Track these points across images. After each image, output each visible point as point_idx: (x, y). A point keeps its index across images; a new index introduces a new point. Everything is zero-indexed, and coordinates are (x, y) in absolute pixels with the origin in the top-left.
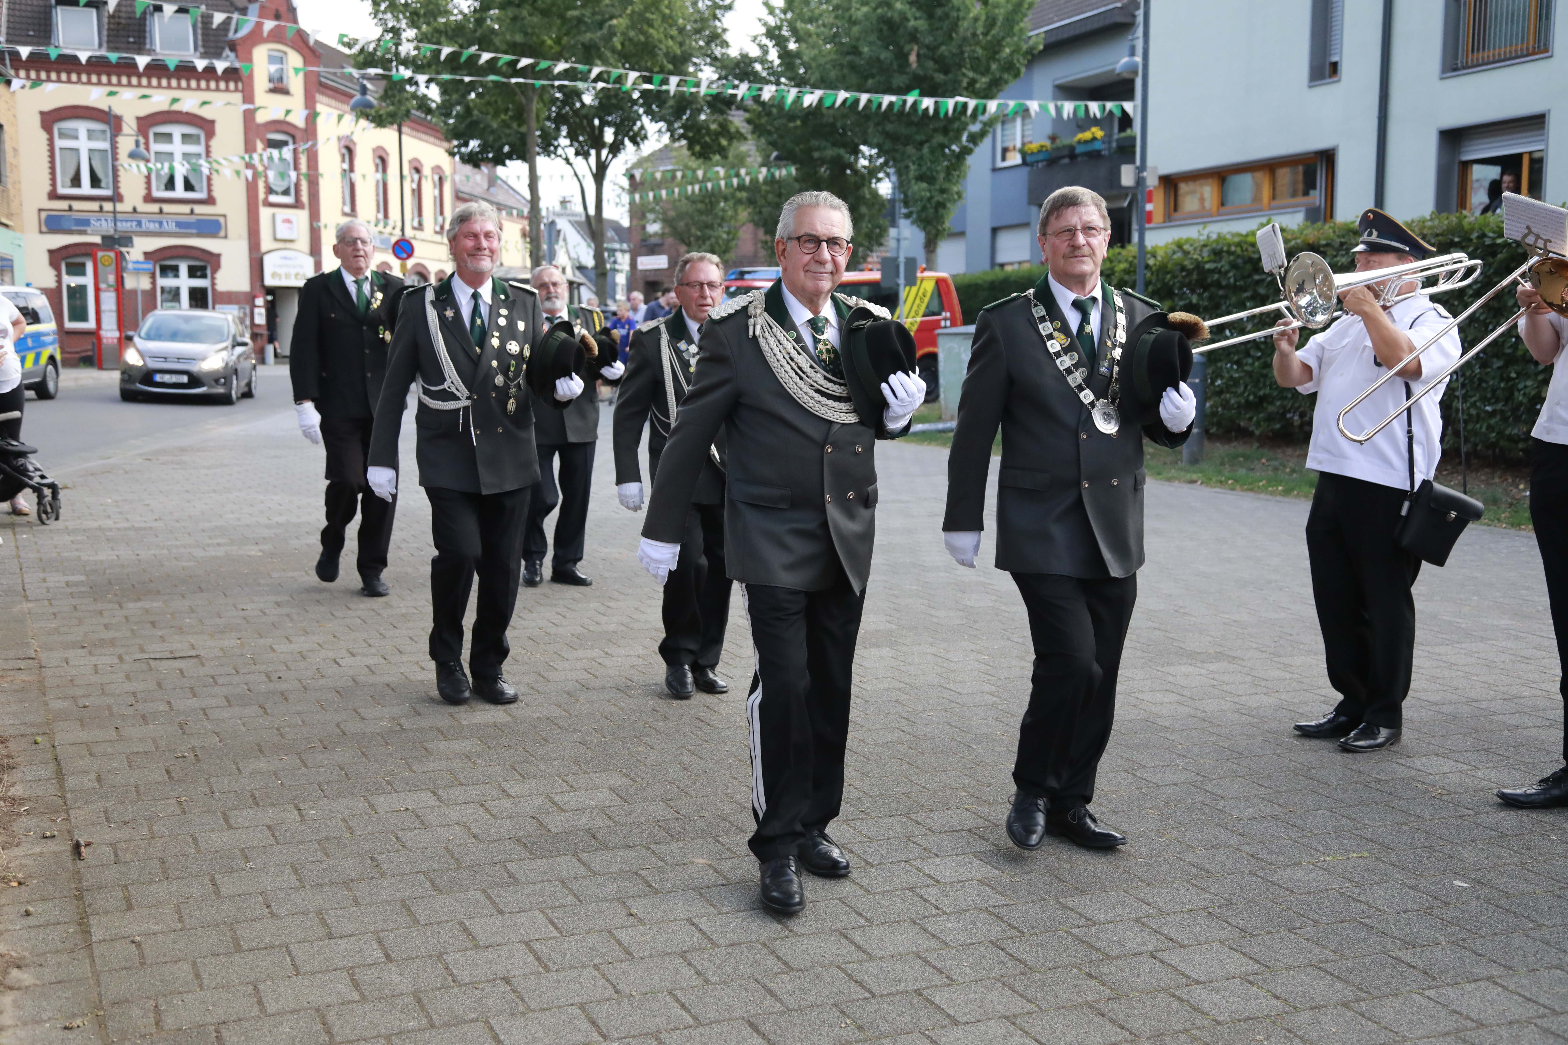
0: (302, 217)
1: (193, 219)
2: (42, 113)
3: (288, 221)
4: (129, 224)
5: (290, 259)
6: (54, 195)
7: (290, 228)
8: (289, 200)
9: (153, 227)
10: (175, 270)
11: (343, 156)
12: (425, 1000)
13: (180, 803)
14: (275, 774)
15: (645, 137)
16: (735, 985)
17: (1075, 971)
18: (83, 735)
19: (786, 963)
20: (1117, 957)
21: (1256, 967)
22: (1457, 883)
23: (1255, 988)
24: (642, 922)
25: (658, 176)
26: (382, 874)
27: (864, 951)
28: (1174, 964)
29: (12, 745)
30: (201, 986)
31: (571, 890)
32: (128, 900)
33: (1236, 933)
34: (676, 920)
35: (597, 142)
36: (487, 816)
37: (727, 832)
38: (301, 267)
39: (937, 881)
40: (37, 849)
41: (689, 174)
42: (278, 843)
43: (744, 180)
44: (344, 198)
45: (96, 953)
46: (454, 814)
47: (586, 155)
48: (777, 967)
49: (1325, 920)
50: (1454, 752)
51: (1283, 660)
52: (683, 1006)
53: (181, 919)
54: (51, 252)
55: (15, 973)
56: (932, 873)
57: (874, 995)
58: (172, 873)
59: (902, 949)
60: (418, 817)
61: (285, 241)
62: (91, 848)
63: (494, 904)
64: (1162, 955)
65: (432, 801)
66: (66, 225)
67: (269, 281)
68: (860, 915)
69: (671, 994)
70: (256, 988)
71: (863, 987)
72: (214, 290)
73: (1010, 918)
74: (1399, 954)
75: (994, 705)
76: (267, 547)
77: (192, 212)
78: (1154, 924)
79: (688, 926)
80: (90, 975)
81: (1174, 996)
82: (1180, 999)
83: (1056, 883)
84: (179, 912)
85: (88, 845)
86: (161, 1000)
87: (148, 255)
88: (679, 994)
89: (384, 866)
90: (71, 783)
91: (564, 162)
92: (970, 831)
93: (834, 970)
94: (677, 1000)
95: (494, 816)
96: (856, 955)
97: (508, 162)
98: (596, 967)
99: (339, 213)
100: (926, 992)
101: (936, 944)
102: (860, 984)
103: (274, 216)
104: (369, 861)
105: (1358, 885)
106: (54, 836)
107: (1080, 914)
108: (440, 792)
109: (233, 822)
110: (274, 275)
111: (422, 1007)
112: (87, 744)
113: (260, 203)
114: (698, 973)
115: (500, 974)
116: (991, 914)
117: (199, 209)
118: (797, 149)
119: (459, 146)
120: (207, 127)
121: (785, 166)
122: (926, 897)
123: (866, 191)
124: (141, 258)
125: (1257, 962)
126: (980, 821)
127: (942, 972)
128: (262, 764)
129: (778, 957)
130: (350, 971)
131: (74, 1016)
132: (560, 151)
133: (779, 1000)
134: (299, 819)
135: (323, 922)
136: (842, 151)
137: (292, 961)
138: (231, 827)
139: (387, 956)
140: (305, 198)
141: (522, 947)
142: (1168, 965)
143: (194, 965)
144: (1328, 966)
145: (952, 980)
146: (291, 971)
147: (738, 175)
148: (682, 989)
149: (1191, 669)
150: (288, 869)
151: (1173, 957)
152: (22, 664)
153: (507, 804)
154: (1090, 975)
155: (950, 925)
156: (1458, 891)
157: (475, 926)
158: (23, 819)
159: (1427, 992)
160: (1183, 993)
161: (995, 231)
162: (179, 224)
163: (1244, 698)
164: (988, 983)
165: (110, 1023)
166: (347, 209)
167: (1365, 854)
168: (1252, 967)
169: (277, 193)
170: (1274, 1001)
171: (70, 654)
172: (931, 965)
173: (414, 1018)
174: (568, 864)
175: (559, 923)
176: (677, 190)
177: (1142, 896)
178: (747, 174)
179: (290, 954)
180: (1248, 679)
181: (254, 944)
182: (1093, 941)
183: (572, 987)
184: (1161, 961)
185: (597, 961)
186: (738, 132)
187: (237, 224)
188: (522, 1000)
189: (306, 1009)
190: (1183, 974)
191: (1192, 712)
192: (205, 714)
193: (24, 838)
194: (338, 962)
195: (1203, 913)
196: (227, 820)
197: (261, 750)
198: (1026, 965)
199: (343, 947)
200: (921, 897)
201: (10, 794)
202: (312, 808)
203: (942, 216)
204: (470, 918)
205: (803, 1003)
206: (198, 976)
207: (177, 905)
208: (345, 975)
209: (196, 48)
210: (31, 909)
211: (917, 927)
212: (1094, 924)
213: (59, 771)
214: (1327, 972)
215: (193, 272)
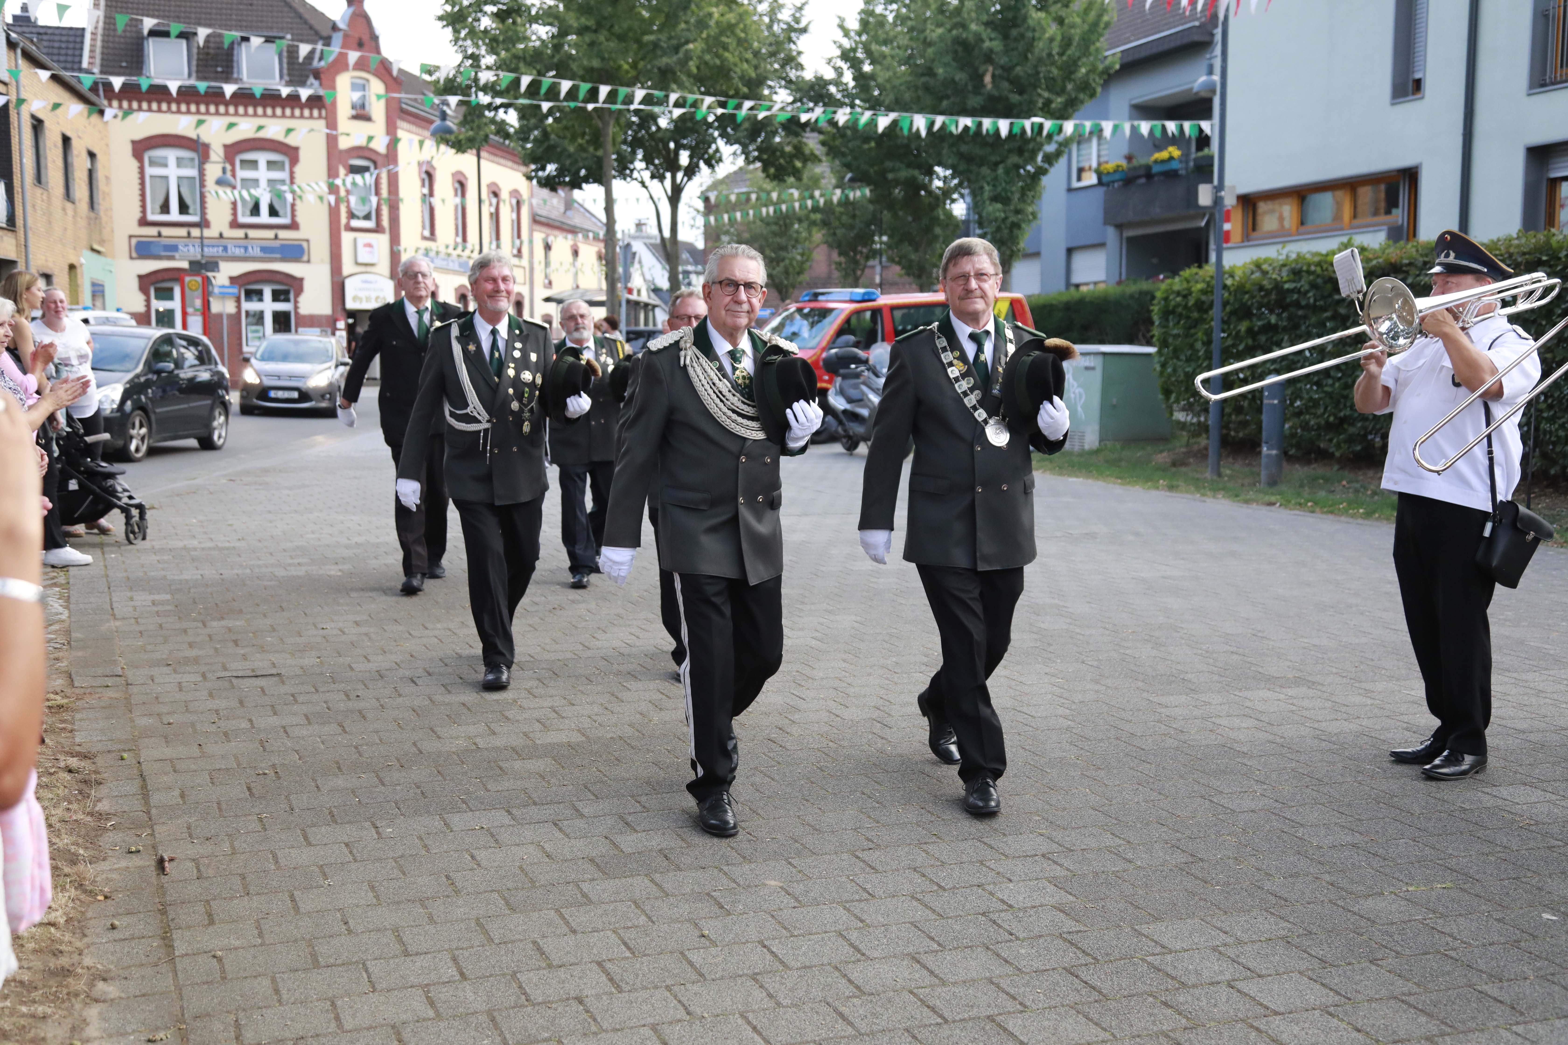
0: (382, 241)
1: (277, 244)
2: (134, 142)
3: (369, 245)
4: (215, 249)
5: (370, 282)
6: (144, 222)
7: (371, 252)
8: (370, 224)
9: (239, 252)
10: (259, 294)
11: (423, 181)
12: (499, 1018)
13: (261, 820)
14: (353, 792)
15: (720, 160)
16: (806, 1008)
17: (1151, 999)
18: (168, 752)
19: (857, 987)
20: (1194, 986)
21: (1337, 998)
22: (1546, 916)
23: (1335, 1020)
24: (714, 944)
25: (733, 198)
26: (457, 892)
27: (936, 976)
28: (1252, 995)
29: (99, 760)
30: (279, 1001)
31: (643, 911)
32: (210, 915)
33: (1316, 964)
34: (747, 942)
35: (672, 165)
36: (561, 836)
37: (799, 854)
38: (382, 290)
39: (1011, 906)
40: (123, 864)
41: (764, 196)
42: (355, 860)
43: (818, 202)
44: (423, 222)
45: (179, 966)
46: (528, 833)
47: (662, 178)
48: (849, 990)
49: (1408, 952)
50: (1542, 781)
51: (1364, 685)
52: (754, 1028)
53: (261, 935)
54: (141, 277)
55: (101, 985)
56: (1005, 898)
57: (946, 1021)
58: (252, 889)
59: (974, 974)
60: (493, 836)
61: (366, 265)
62: (174, 864)
63: (567, 923)
64: (1239, 985)
65: (507, 820)
66: (155, 251)
67: (350, 305)
68: (932, 939)
69: (742, 1016)
70: (333, 1004)
71: (936, 1013)
72: (297, 313)
73: (1084, 945)
74: (1485, 988)
75: (1068, 729)
76: (347, 567)
77: (276, 237)
78: (1231, 952)
79: (759, 948)
80: (173, 988)
81: (1252, 1026)
82: (1257, 1029)
83: (1131, 909)
84: (259, 927)
85: (171, 860)
86: (241, 1015)
87: (233, 280)
88: (751, 1016)
89: (459, 885)
90: (156, 798)
91: (640, 185)
92: (1043, 856)
93: (906, 994)
94: (749, 1023)
95: (567, 836)
96: (928, 980)
97: (584, 185)
98: (668, 988)
99: (419, 237)
100: (999, 1019)
101: (1009, 970)
102: (933, 1009)
103: (355, 240)
104: (444, 879)
105: (1442, 916)
106: (139, 851)
107: (1156, 942)
108: (514, 811)
109: (311, 839)
110: (355, 299)
111: (496, 1026)
112: (171, 760)
113: (342, 227)
114: (770, 996)
115: (573, 994)
116: (1065, 940)
117: (283, 234)
118: (872, 171)
119: (536, 170)
120: (292, 153)
121: (859, 188)
122: (999, 922)
123: (941, 212)
124: (227, 282)
125: (1338, 993)
126: (1055, 846)
127: (1015, 999)
128: (340, 782)
129: (850, 981)
130: (426, 988)
131: (157, 1029)
132: (635, 174)
133: (851, 1024)
134: (376, 836)
135: (400, 940)
136: (916, 173)
137: (369, 977)
138: (309, 844)
139: (462, 974)
140: (385, 222)
141: (595, 967)
142: (1246, 995)
143: (274, 980)
144: (1411, 1000)
145: (1025, 1007)
146: (367, 988)
147: (812, 197)
148: (753, 1011)
149: (1269, 694)
150: (365, 886)
151: (1251, 987)
152: (109, 682)
153: (580, 823)
154: (1165, 1004)
155: (1023, 951)
156: (1547, 923)
157: (548, 946)
158: (110, 834)
159: (1514, 1028)
160: (1261, 1024)
161: (1070, 251)
162: (263, 249)
163: (1324, 724)
164: (1062, 1010)
165: (192, 1037)
166: (427, 233)
167: (1449, 885)
168: (1333, 998)
169: (358, 218)
170: (1355, 1034)
171: (155, 671)
172: (1004, 991)
173: (488, 1036)
174: (640, 885)
175: (631, 944)
176: (751, 212)
177: (1219, 924)
178: (822, 195)
179: (367, 971)
180: (1328, 704)
181: (332, 961)
182: (1169, 969)
183: (644, 1007)
184: (1239, 991)
185: (669, 982)
186: (812, 154)
187: (320, 249)
188: (595, 1020)
189: (382, 1026)
190: (1261, 1004)
191: (1271, 737)
192: (286, 732)
193: (110, 853)
194: (413, 980)
195: (1281, 943)
196: (306, 838)
197: (339, 768)
198: (1100, 992)
199: (418, 964)
200: (994, 922)
201: (97, 809)
202: (389, 826)
203: (1017, 237)
204: (544, 937)
205: (875, 1028)
206: (277, 991)
207: (258, 921)
208: (420, 992)
209: (281, 77)
210: (117, 923)
211: (990, 953)
212: (1170, 952)
213: (144, 787)
214: (1410, 1005)
215: (277, 296)
